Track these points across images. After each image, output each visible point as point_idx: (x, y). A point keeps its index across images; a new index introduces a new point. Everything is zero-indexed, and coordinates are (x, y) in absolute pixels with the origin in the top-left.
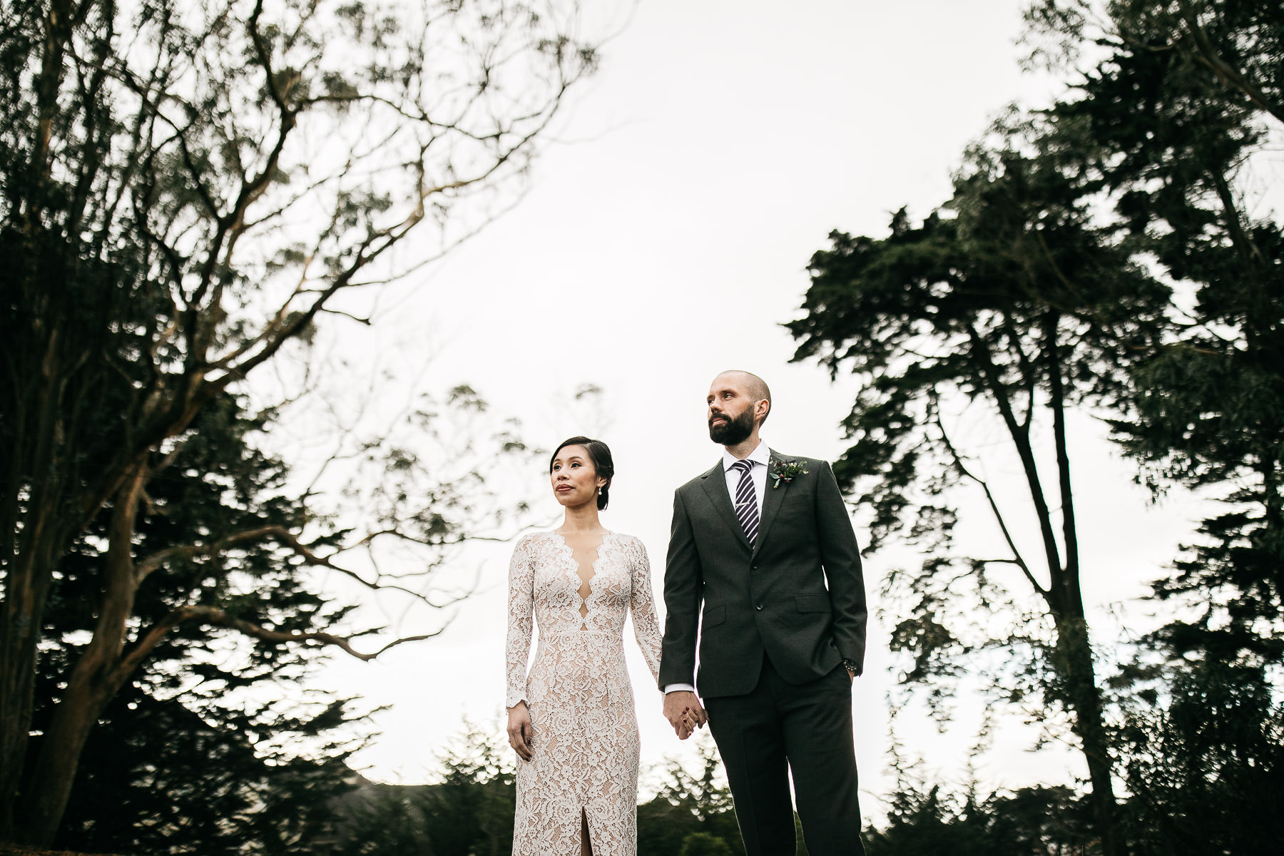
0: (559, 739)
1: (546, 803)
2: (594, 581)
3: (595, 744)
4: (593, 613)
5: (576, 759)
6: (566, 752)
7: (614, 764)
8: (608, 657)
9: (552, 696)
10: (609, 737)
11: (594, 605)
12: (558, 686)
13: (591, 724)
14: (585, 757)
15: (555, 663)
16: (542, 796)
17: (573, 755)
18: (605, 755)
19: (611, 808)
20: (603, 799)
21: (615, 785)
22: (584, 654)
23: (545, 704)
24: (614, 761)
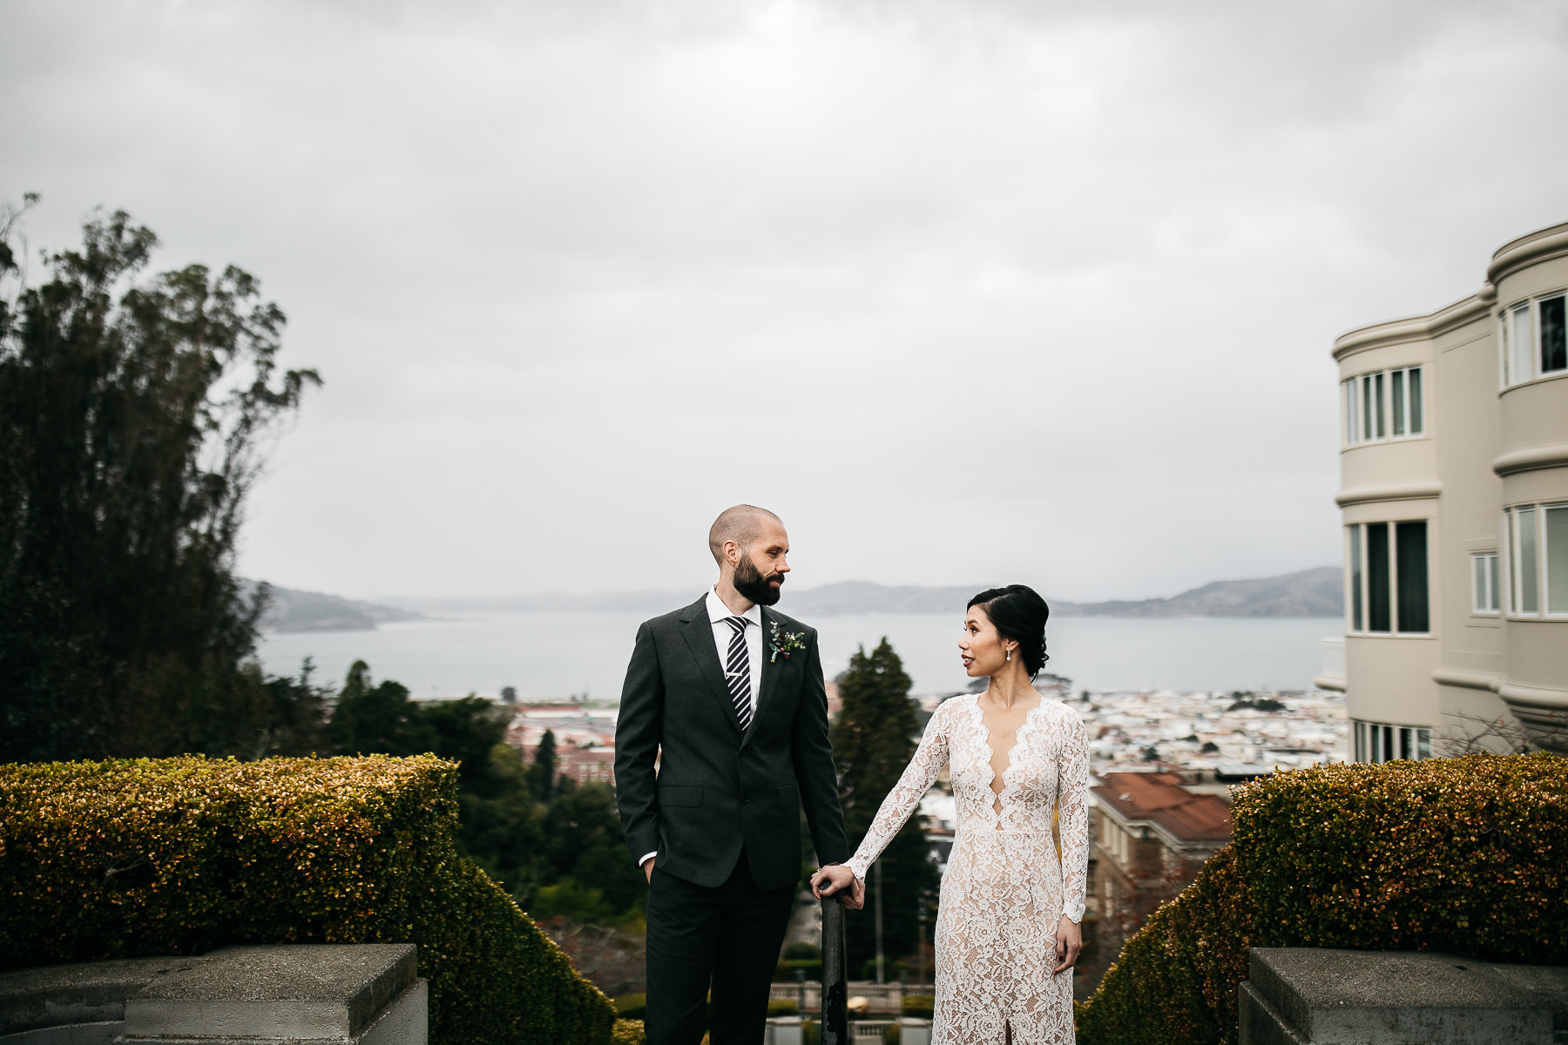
0: (979, 951)
1: (966, 1017)
2: (1007, 775)
3: (1019, 956)
4: (1008, 809)
5: (999, 971)
6: (987, 964)
7: (1040, 980)
8: (1031, 859)
9: (970, 902)
10: (1035, 949)
11: (1008, 800)
12: (975, 892)
13: (1015, 934)
14: (1008, 970)
15: (970, 865)
16: (963, 1010)
17: (995, 967)
18: (1030, 968)
19: (1034, 1025)
20: (1027, 1016)
21: (1040, 1002)
22: (1002, 858)
23: (962, 911)
24: (1040, 976)
